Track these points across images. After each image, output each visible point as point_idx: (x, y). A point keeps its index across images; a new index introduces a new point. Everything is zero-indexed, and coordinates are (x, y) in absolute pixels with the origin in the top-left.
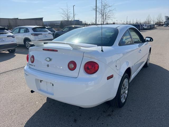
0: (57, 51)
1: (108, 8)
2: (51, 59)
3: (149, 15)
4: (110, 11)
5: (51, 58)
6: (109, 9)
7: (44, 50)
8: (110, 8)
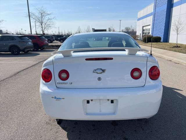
0: (112, 59)
1: (47, 16)
2: (105, 70)
3: (79, 27)
4: (49, 19)
5: (103, 69)
6: (48, 18)
7: (87, 60)
8: (49, 16)
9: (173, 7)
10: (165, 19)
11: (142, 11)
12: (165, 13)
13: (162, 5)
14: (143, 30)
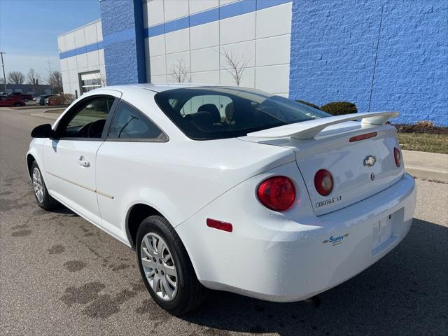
9: (148, 37)
10: (136, 61)
11: (72, 34)
12: (135, 48)
13: (123, 29)
14: (82, 83)
